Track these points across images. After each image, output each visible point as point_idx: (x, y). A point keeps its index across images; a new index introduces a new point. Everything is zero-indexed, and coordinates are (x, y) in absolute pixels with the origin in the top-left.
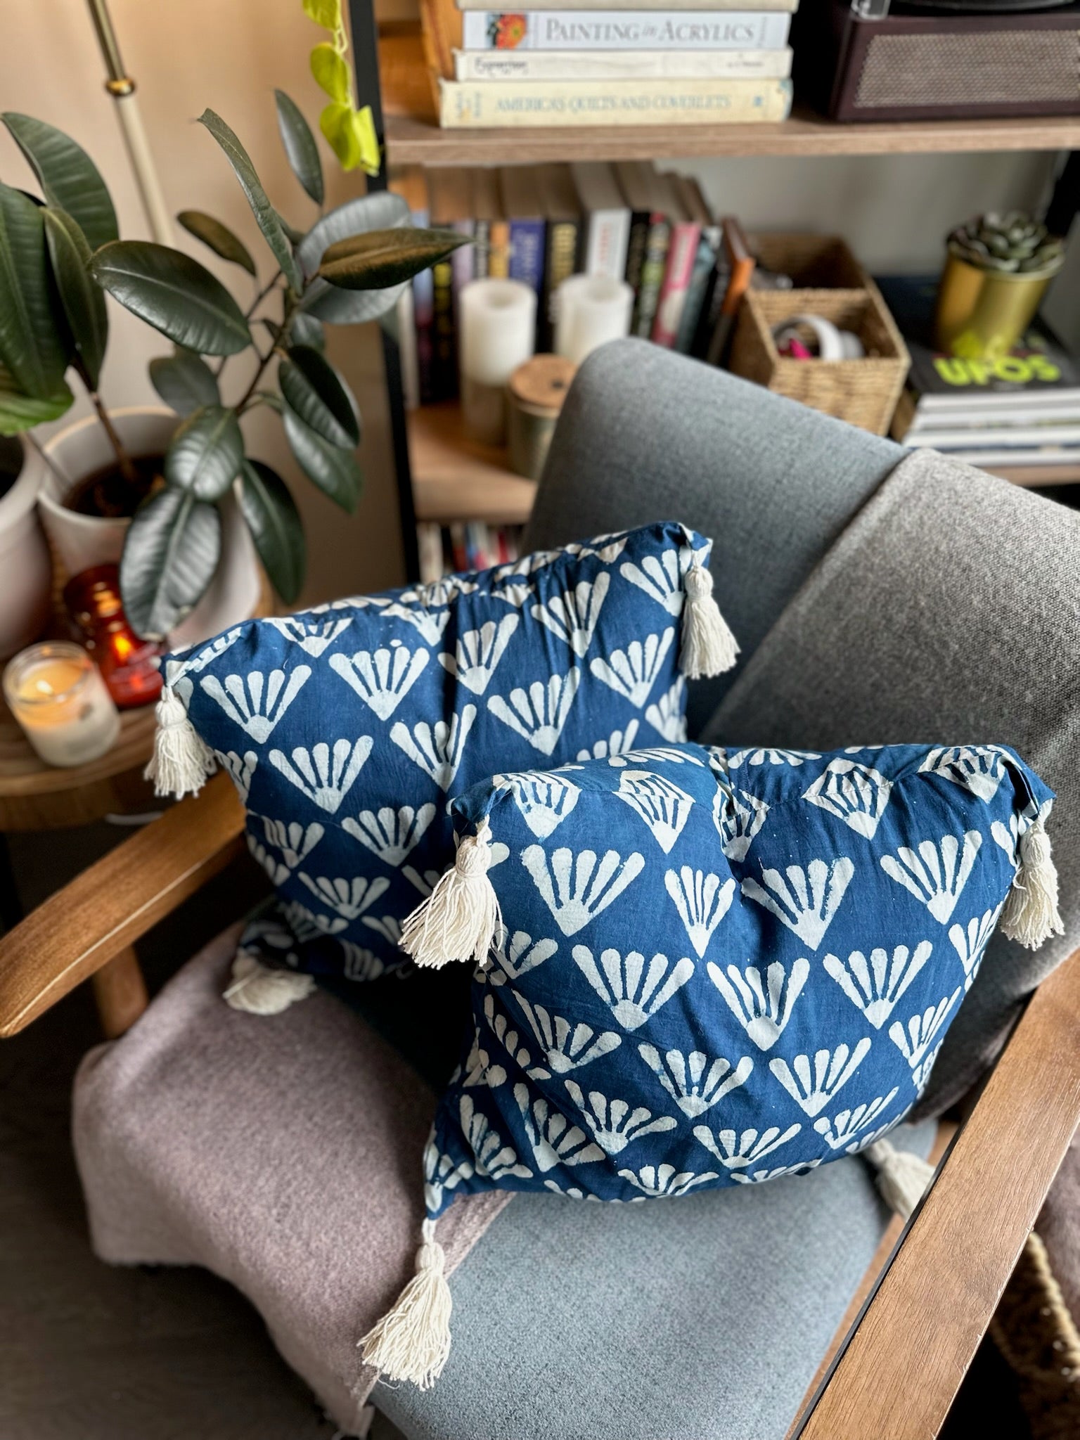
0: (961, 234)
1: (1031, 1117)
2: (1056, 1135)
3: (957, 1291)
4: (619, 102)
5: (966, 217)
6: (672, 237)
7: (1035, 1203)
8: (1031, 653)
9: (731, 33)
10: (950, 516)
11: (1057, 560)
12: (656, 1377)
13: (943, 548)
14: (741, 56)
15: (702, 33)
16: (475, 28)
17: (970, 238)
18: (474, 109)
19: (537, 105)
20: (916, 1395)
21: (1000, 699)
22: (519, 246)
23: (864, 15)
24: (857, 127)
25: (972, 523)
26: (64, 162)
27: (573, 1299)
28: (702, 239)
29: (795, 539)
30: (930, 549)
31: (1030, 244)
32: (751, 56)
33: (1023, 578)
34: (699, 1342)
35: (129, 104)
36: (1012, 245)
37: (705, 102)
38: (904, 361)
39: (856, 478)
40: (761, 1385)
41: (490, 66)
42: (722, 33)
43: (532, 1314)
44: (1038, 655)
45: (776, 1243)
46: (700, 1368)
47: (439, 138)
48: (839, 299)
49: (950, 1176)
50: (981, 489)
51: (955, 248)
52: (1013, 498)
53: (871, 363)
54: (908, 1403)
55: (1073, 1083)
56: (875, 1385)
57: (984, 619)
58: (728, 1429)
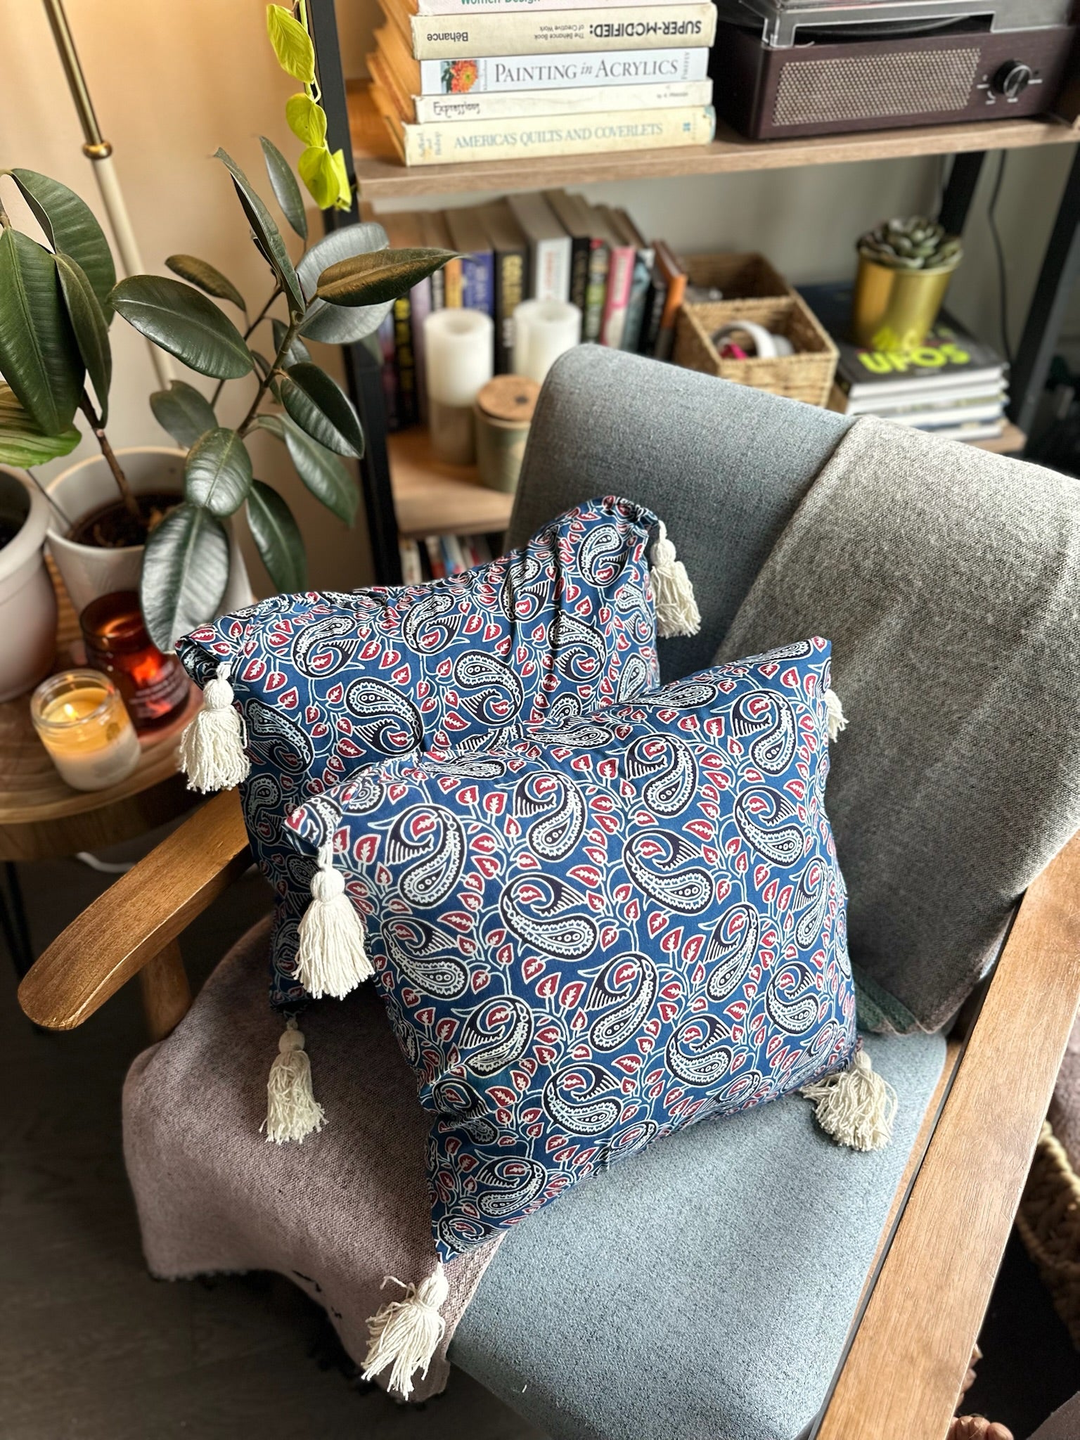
0: (870, 239)
1: (1038, 998)
2: (1061, 1012)
3: (994, 1152)
4: (564, 134)
5: (871, 226)
6: (611, 260)
7: (1052, 1071)
8: (987, 579)
9: (658, 68)
10: (901, 469)
11: (1000, 497)
12: (723, 1285)
13: (898, 496)
14: (668, 87)
15: (632, 70)
16: (432, 75)
17: (877, 242)
18: (435, 147)
19: (492, 140)
20: (972, 1246)
21: (964, 625)
22: (472, 278)
23: (774, 45)
24: (775, 145)
25: (921, 474)
26: (66, 214)
27: (637, 1222)
28: (638, 260)
29: (764, 505)
30: (886, 500)
31: (932, 242)
32: (678, 88)
33: (972, 515)
34: (759, 1250)
35: (107, 165)
36: (916, 245)
37: (640, 130)
38: (834, 353)
39: (813, 445)
40: (820, 1285)
41: (447, 108)
42: (650, 68)
43: (600, 1241)
44: (994, 581)
45: (816, 1155)
46: (763, 1274)
47: (405, 175)
48: (767, 306)
49: (974, 1056)
50: (925, 444)
51: (865, 251)
52: (954, 449)
53: (804, 357)
54: (965, 1253)
55: (1070, 966)
56: (934, 1240)
57: (942, 555)
58: (795, 1327)
